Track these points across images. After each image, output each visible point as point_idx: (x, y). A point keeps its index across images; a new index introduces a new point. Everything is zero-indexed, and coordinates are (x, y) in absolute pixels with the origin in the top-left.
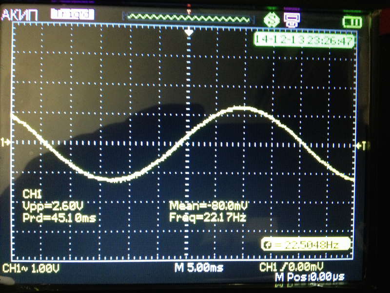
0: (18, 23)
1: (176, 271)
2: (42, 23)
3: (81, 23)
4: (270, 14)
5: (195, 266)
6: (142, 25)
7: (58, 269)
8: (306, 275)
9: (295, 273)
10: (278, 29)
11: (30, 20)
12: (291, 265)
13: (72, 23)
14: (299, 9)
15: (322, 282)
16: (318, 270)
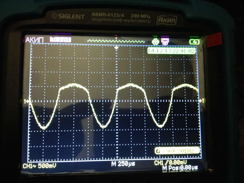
0: (34, 44)
1: (112, 166)
3: (65, 44)
4: (155, 39)
8: (178, 167)
9: (173, 166)
10: (158, 46)
11: (39, 42)
12: (170, 162)
13: (60, 44)
14: (168, 36)
15: (187, 170)
16: (184, 164)
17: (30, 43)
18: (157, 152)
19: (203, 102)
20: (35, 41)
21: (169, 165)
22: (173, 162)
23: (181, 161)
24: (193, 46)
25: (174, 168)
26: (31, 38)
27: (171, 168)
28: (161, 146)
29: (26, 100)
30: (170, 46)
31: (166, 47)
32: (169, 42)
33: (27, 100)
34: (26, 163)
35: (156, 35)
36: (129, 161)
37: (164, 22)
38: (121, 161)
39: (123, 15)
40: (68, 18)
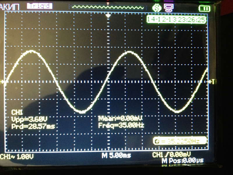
0: (8, 11)
1: (103, 158)
2: (22, 11)
3: (45, 11)
4: (156, 4)
5: (114, 155)
6: (81, 12)
7: (33, 157)
8: (180, 160)
9: (174, 158)
10: (160, 13)
11: (15, 10)
12: (171, 153)
13: (39, 11)
14: (173, 1)
15: (190, 164)
16: (187, 156)
17: (4, 11)
18: (156, 143)
19: (213, 84)
20: (9, 9)
22: (174, 154)
23: (184, 153)
25: (175, 161)
26: (4, 4)
27: (172, 161)
28: (161, 135)
30: (175, 13)
31: (170, 14)
32: (173, 8)
33: (2, 80)
34: (4, 153)
36: (123, 153)
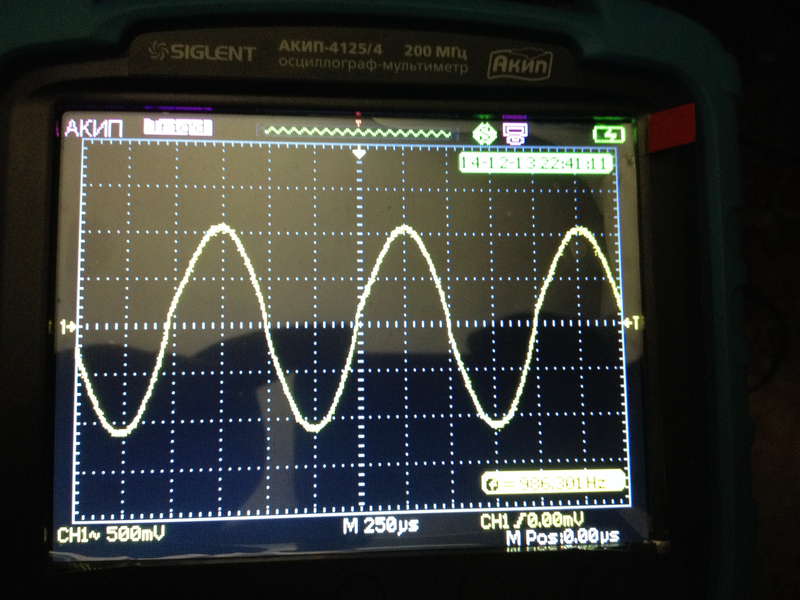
0: (92, 140)
2: (130, 141)
4: (482, 125)
6: (287, 144)
8: (556, 534)
9: (538, 530)
11: (110, 135)
12: (532, 518)
13: (177, 141)
14: (525, 117)
15: (583, 544)
16: (575, 524)
17: (80, 138)
18: (489, 488)
19: (636, 328)
20: (95, 133)
21: (529, 528)
22: (540, 520)
23: (565, 517)
24: (604, 148)
25: (542, 539)
26: (82, 121)
27: (533, 540)
28: (502, 467)
29: (68, 323)
30: (532, 148)
31: (519, 150)
32: (526, 135)
33: (71, 322)
34: (68, 524)
35: (485, 113)
36: (398, 517)
37: (510, 70)
38: (374, 517)
39: (378, 50)
40: (202, 57)
